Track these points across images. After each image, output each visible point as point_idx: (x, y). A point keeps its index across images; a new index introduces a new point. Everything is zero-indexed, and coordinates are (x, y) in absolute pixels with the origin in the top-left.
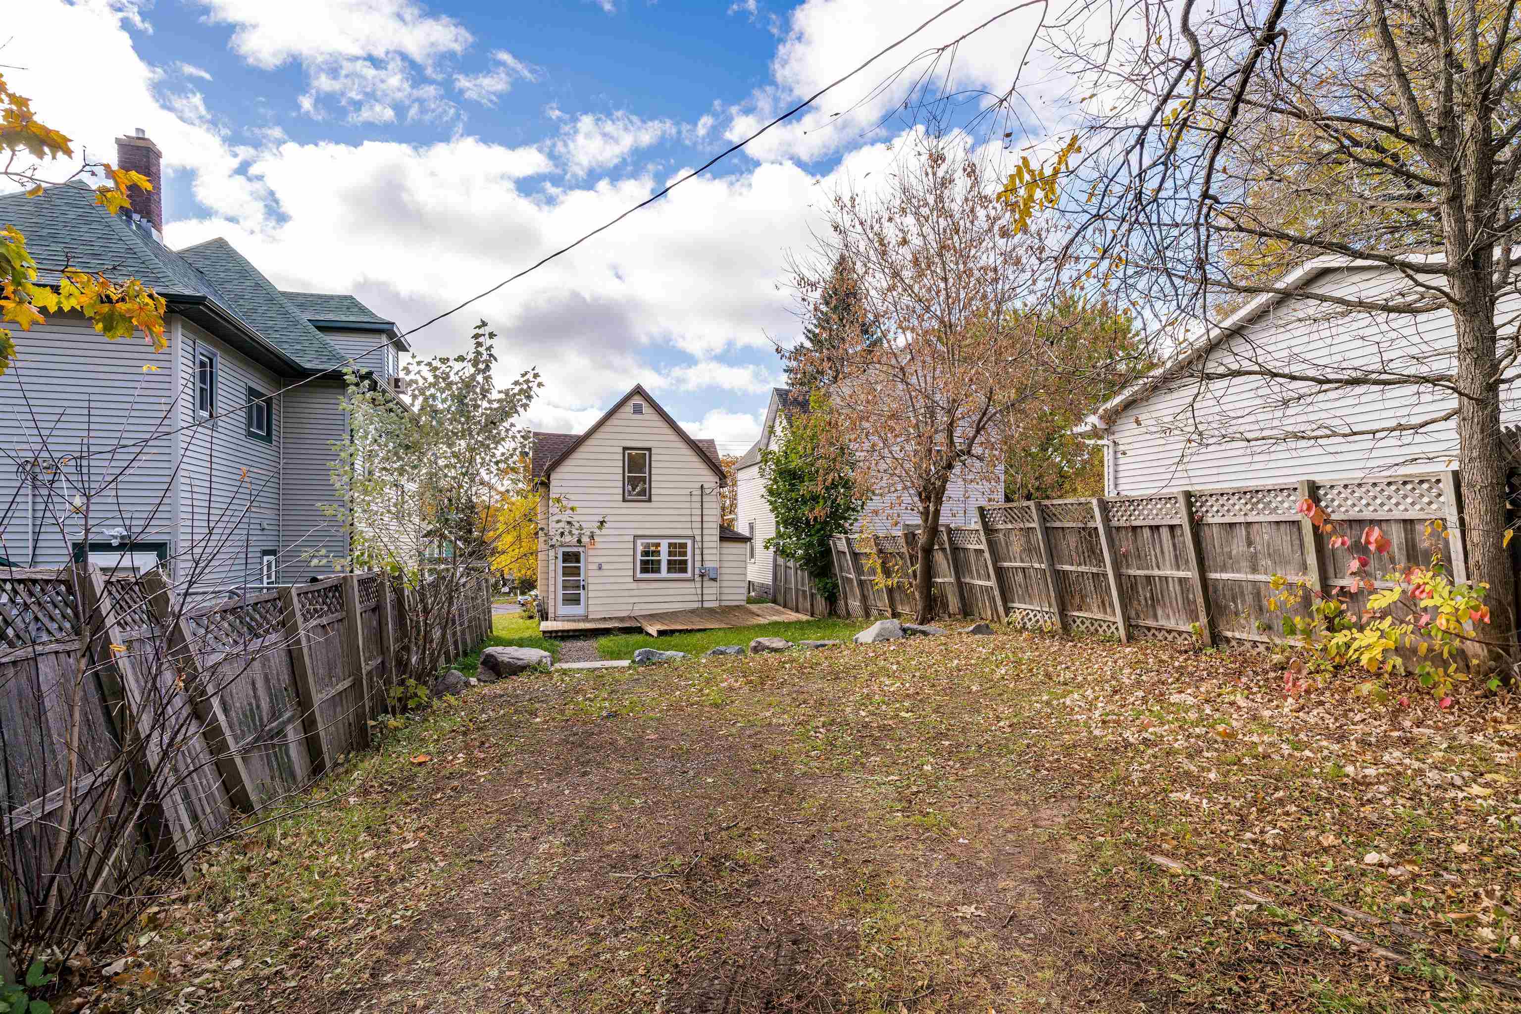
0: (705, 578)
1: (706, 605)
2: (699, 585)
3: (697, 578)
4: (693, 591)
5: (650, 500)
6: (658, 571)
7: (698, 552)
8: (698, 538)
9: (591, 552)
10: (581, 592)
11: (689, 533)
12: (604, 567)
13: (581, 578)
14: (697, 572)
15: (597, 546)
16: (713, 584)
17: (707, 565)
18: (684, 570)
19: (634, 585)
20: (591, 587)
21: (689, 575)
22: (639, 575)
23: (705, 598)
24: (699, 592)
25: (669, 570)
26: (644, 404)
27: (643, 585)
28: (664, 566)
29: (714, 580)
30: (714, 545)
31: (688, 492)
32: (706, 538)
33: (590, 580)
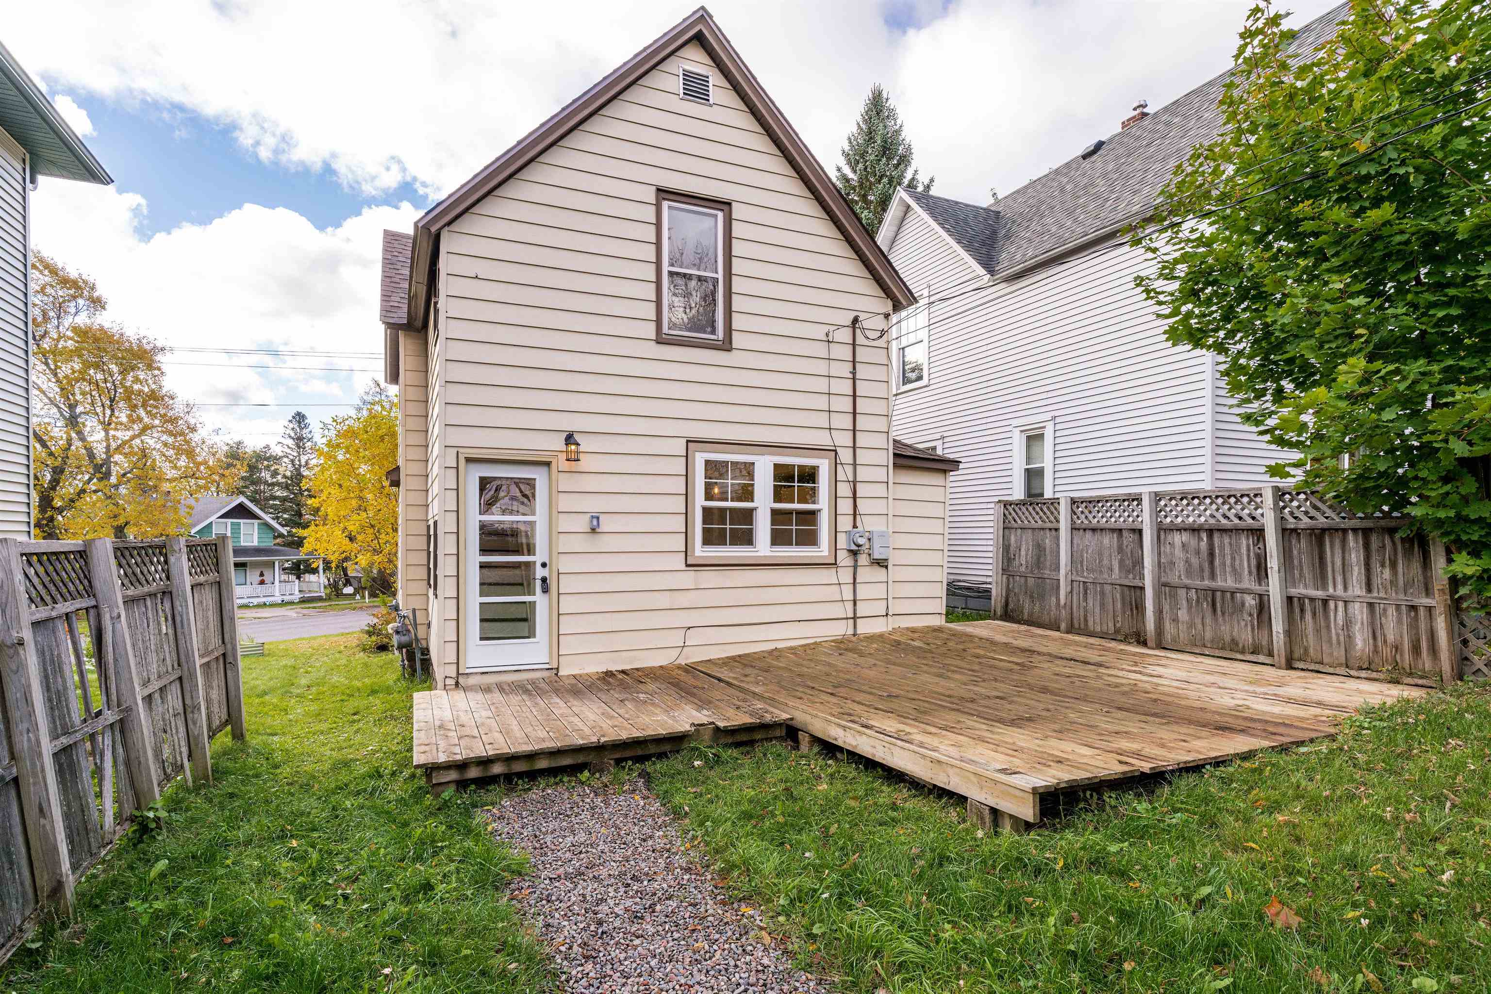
0: (863, 559)
1: (865, 628)
2: (846, 576)
3: (843, 558)
4: (833, 593)
5: (726, 345)
6: (746, 538)
7: (844, 490)
8: (845, 456)
9: (565, 482)
10: (539, 598)
11: (822, 439)
12: (606, 524)
13: (538, 558)
14: (843, 542)
15: (587, 463)
16: (879, 574)
17: (867, 524)
18: (809, 539)
19: (689, 578)
20: (567, 584)
21: (823, 550)
22: (700, 551)
23: (863, 609)
24: (848, 595)
25: (778, 538)
26: (715, 79)
27: (710, 578)
28: (763, 527)
29: (881, 563)
30: (880, 474)
31: (819, 332)
32: (863, 457)
33: (565, 564)
